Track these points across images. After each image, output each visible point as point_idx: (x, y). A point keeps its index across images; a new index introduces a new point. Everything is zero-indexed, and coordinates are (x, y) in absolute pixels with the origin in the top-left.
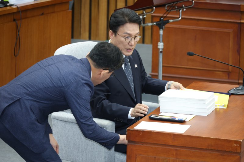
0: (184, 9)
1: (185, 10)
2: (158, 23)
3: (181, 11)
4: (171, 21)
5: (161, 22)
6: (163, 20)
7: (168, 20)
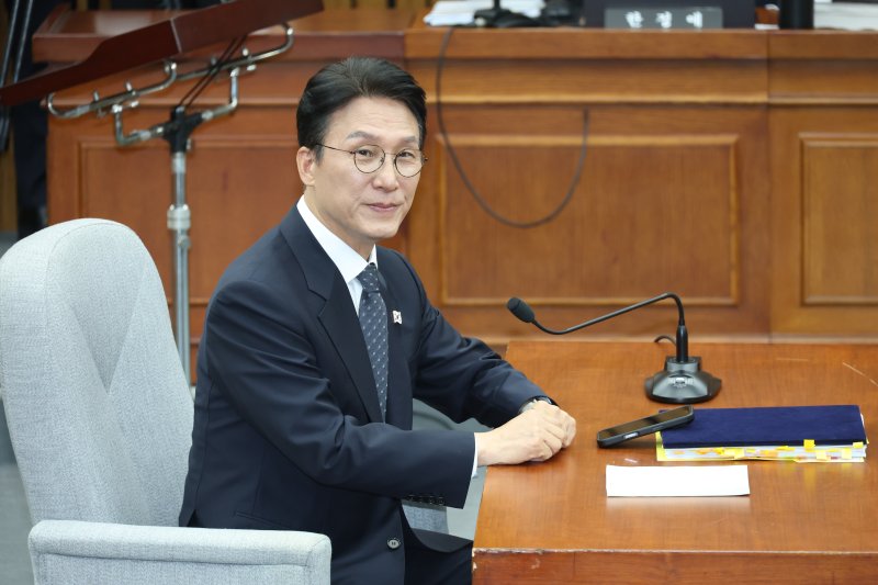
0: (247, 65)
1: (251, 68)
2: (170, 126)
3: (234, 73)
4: (208, 115)
5: (177, 122)
6: (183, 113)
7: (200, 114)
